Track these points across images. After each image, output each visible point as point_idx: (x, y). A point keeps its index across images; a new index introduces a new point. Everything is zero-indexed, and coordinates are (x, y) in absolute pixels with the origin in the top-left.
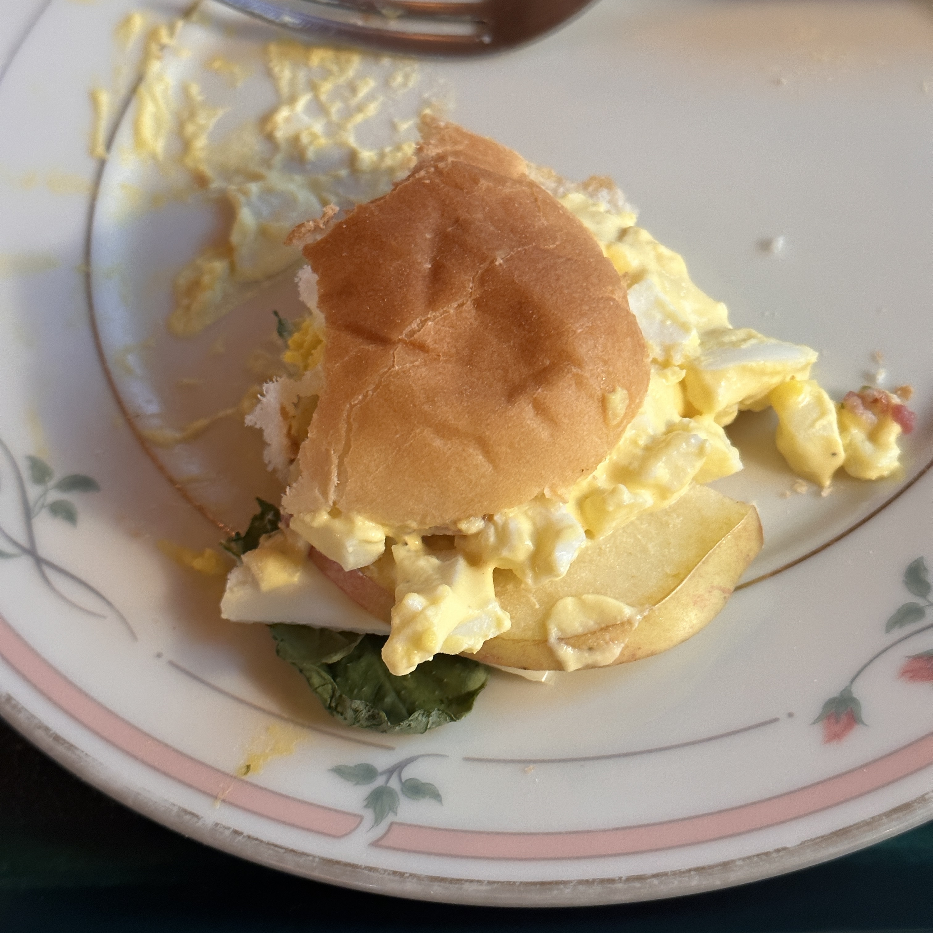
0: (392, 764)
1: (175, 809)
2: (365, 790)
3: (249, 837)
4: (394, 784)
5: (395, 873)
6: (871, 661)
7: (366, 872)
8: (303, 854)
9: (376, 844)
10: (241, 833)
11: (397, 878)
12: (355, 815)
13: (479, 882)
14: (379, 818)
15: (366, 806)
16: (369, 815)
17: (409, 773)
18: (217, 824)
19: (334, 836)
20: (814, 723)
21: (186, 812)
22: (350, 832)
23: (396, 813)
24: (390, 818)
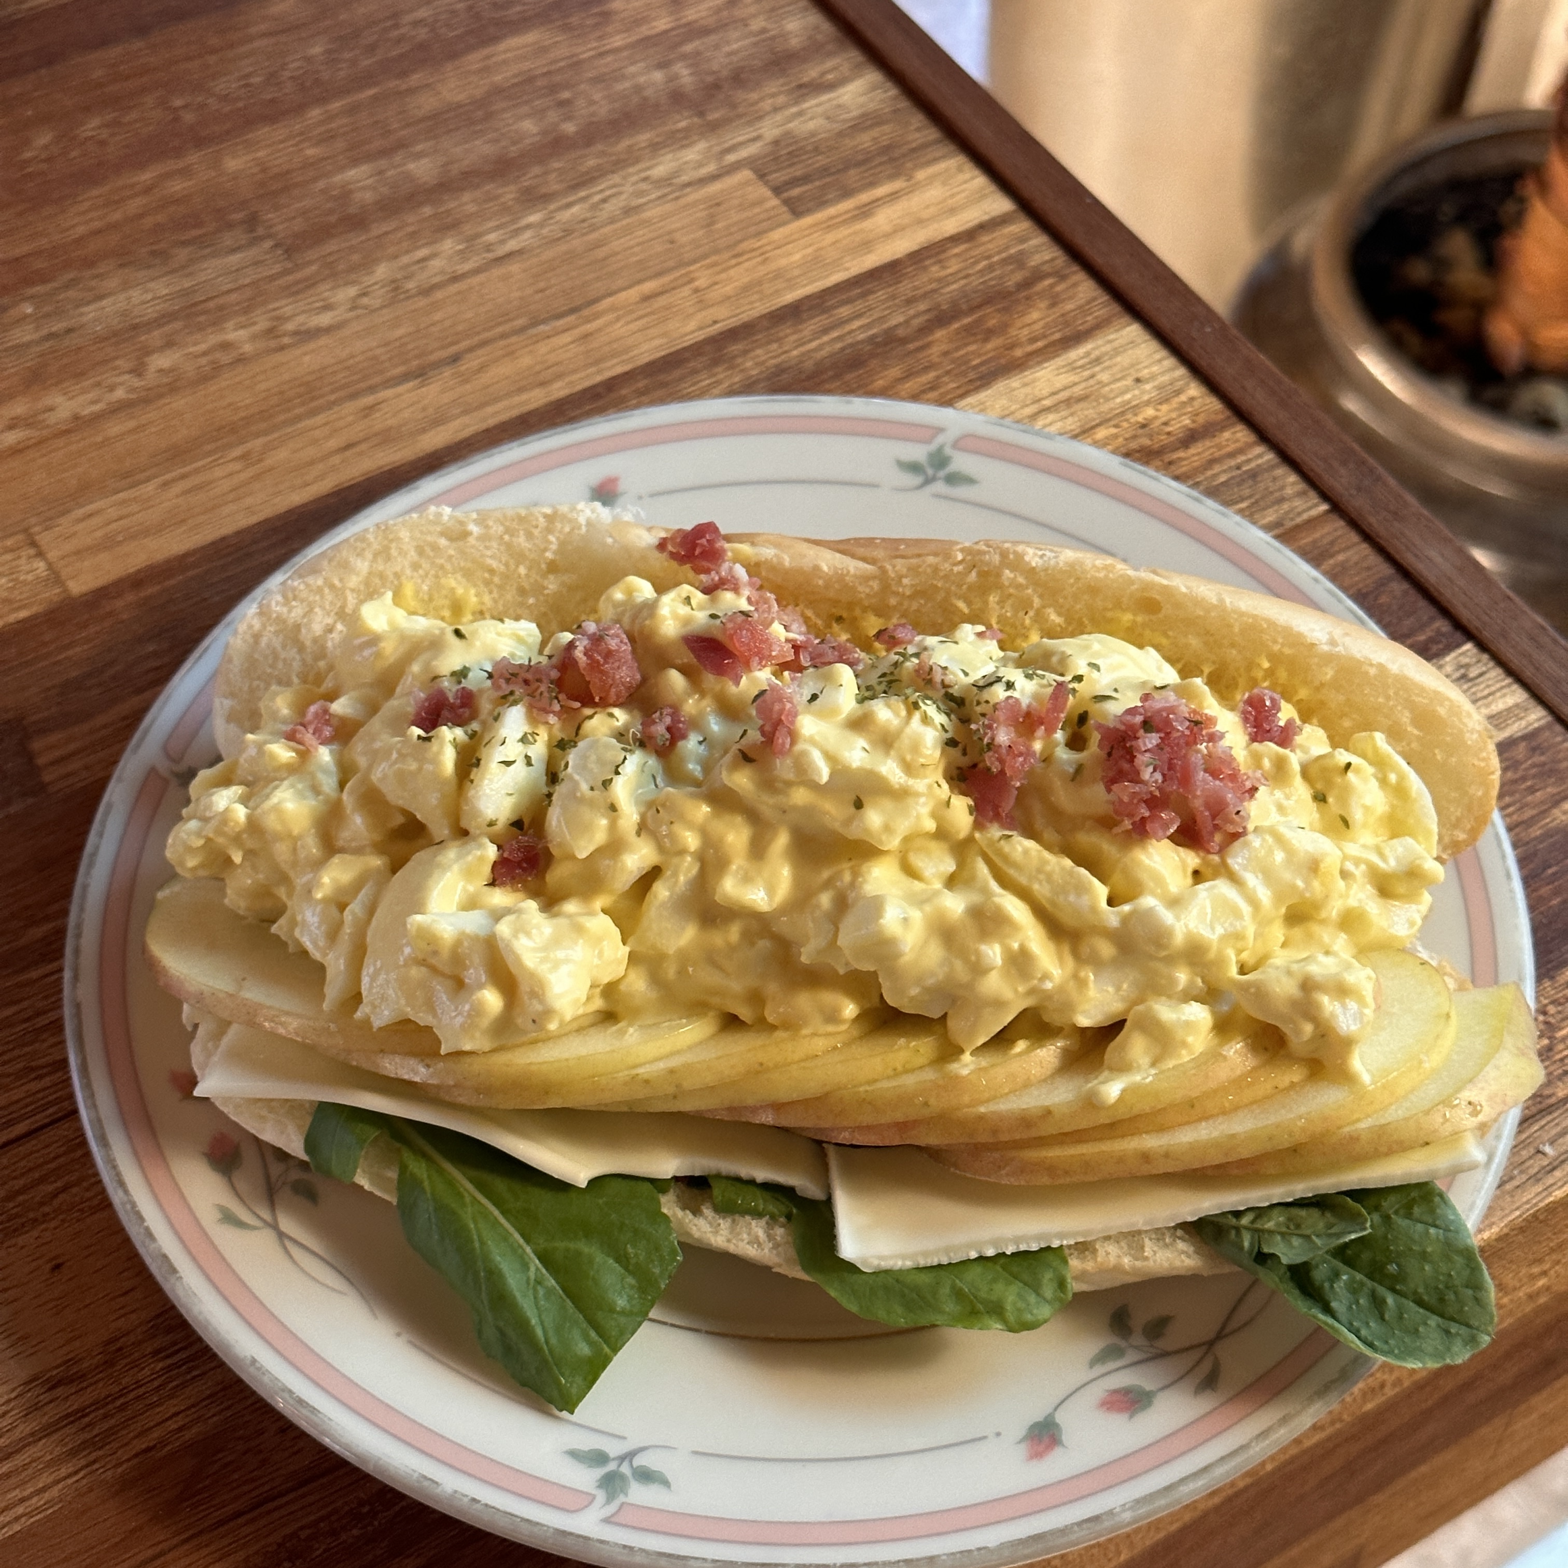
0: (624, 1452)
1: (416, 1475)
2: (599, 1472)
3: (486, 1505)
4: (625, 1469)
5: (625, 1547)
6: (1074, 1392)
7: (598, 1545)
8: (537, 1524)
9: (607, 1521)
10: (479, 1501)
11: (625, 1551)
12: (587, 1494)
13: (704, 1560)
14: (610, 1498)
15: (599, 1487)
16: (601, 1496)
17: (638, 1461)
18: (456, 1492)
19: (568, 1511)
20: (1020, 1442)
21: (425, 1477)
22: (583, 1509)
23: (626, 1495)
24: (622, 1498)
